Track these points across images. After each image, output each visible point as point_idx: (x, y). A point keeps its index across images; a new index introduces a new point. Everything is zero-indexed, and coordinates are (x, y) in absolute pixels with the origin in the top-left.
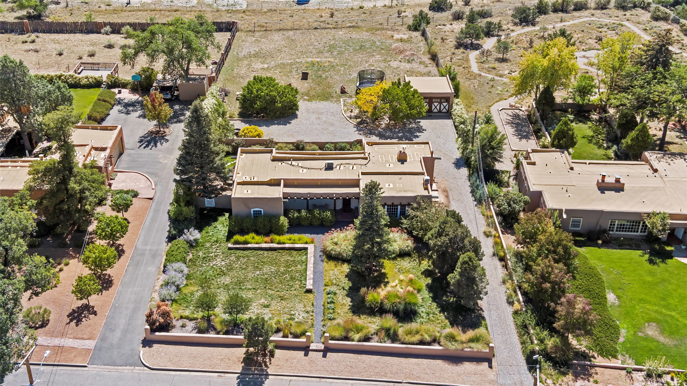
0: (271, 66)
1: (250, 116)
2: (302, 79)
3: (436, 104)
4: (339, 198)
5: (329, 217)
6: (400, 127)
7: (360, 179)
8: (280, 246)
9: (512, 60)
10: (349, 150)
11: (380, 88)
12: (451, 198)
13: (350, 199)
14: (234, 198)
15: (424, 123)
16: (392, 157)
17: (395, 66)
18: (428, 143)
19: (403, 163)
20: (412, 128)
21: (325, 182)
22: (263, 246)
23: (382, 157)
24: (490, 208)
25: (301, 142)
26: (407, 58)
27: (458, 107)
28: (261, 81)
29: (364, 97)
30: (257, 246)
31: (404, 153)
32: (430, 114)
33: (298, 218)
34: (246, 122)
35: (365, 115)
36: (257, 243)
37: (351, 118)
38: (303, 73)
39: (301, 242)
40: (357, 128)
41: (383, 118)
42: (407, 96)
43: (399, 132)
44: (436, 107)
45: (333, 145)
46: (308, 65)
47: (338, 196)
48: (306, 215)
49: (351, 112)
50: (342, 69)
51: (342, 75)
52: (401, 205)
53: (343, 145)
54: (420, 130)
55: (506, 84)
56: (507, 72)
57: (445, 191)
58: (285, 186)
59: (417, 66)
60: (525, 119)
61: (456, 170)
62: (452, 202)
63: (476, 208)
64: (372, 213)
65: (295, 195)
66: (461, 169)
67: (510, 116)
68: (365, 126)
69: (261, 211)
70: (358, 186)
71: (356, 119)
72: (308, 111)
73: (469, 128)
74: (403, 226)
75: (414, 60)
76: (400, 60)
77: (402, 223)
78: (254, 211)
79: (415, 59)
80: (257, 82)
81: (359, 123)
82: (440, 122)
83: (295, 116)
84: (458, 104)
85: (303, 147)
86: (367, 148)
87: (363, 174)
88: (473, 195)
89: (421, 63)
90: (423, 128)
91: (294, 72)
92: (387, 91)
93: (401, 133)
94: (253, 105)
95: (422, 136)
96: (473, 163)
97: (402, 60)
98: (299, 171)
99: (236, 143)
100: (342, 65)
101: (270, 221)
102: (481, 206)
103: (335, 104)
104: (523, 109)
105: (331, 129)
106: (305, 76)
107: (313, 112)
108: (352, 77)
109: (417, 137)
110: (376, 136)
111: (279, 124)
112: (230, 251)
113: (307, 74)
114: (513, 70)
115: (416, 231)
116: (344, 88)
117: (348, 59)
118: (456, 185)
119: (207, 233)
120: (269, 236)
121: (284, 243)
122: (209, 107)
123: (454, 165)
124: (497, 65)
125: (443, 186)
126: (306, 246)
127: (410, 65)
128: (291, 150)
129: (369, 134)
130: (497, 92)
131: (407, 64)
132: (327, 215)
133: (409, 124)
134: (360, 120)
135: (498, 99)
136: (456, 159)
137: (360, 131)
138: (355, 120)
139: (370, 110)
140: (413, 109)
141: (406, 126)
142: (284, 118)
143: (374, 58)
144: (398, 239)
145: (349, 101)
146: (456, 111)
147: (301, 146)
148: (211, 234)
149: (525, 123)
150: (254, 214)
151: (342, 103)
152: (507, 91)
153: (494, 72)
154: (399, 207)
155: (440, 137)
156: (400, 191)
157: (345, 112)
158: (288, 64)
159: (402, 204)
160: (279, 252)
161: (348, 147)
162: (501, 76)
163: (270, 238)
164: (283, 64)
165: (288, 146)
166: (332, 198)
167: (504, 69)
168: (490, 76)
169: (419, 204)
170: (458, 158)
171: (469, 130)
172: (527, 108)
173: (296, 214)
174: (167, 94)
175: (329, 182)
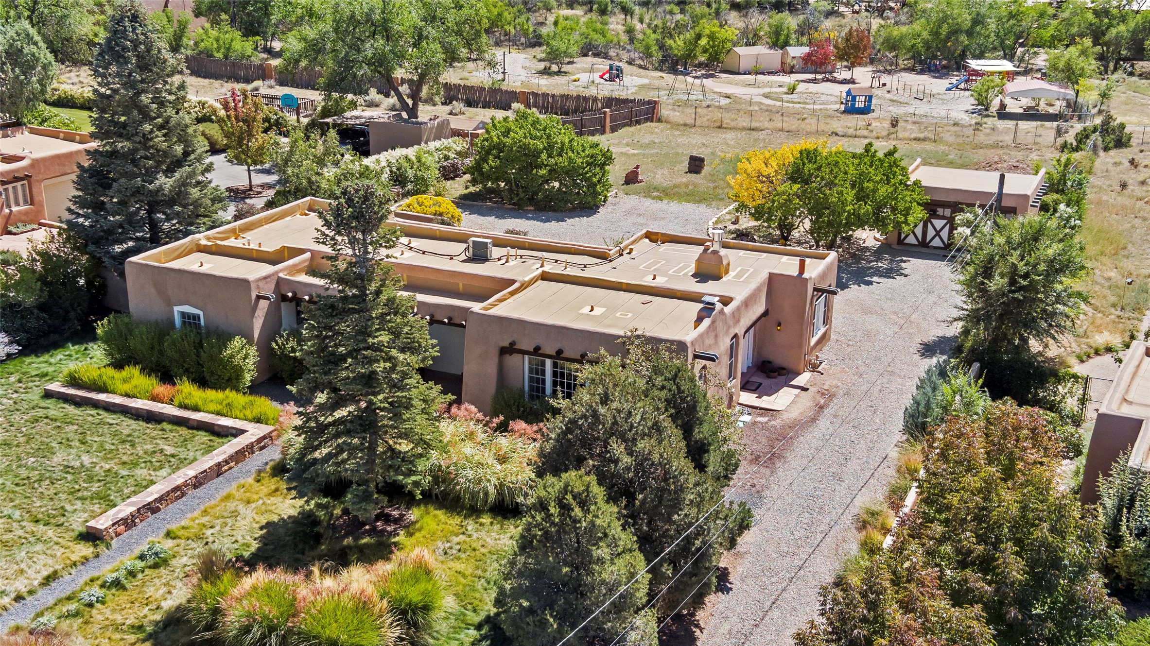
0: (646, 153)
2: (687, 172)
7: (515, 282)
8: (179, 413)
12: (829, 411)
14: (130, 262)
16: (684, 267)
19: (704, 281)
21: (421, 275)
22: (132, 405)
23: (655, 263)
30: (119, 400)
31: (715, 252)
36: (126, 395)
38: (691, 158)
39: (246, 413)
49: (735, 223)
57: (826, 394)
62: (823, 422)
63: (891, 450)
69: (199, 316)
78: (183, 315)
87: (547, 277)
106: (694, 166)
112: (40, 401)
113: (701, 160)
123: (919, 347)
126: (247, 426)
151: (730, 208)
175: (432, 277)
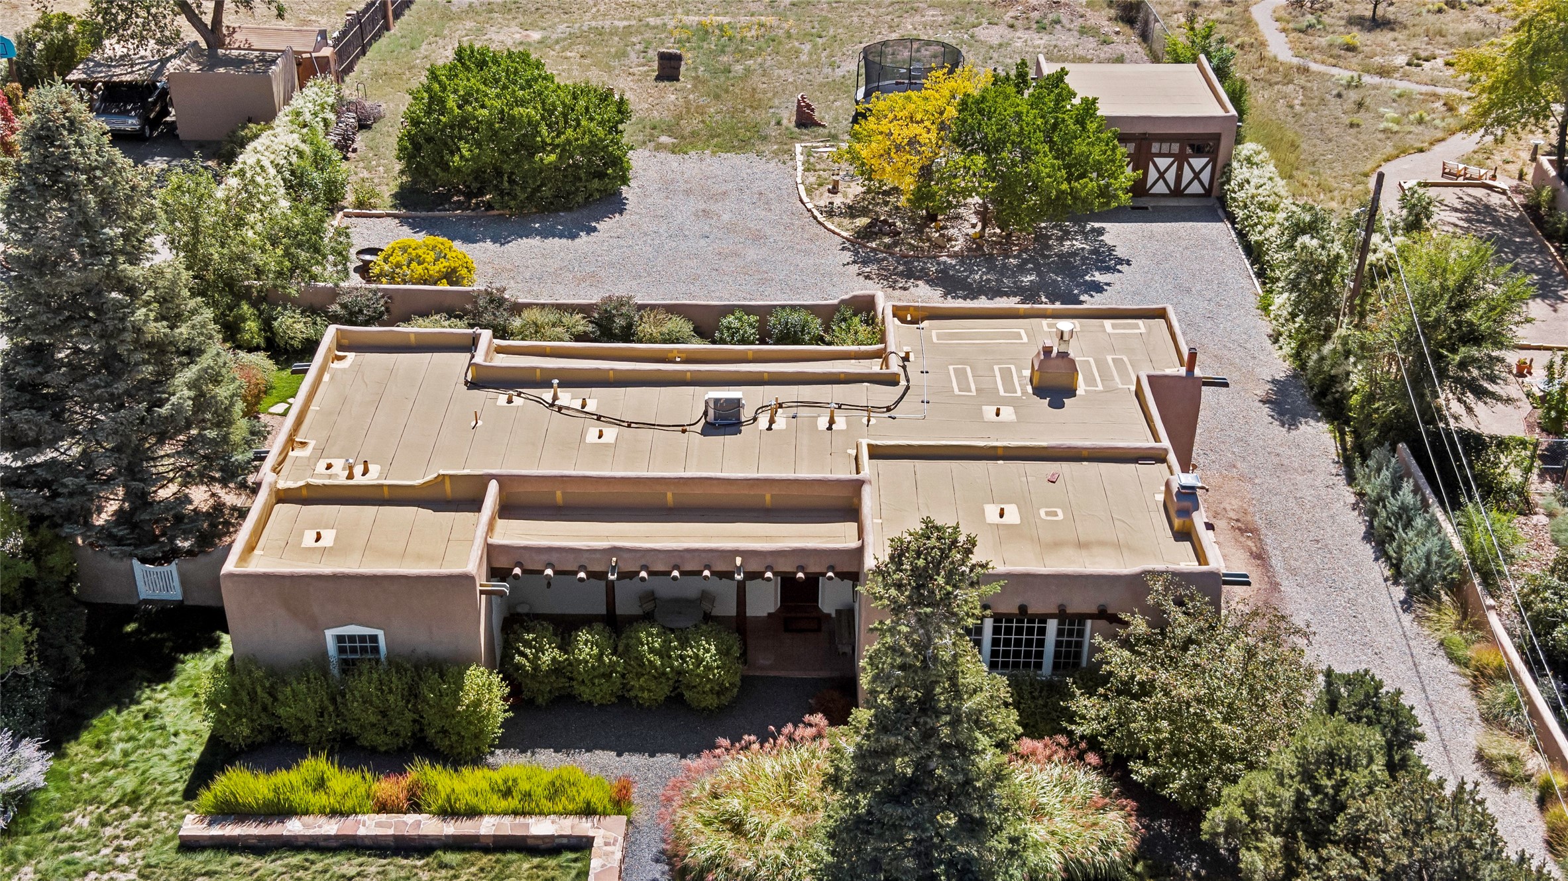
0: (554, 37)
1: (442, 200)
2: (659, 78)
3: (1162, 163)
4: (759, 575)
5: (708, 668)
6: (1026, 250)
7: (861, 483)
8: (450, 828)
9: (1409, 23)
10: (820, 340)
11: (947, 93)
12: (1276, 562)
13: (813, 581)
14: (231, 576)
15: (1117, 235)
16: (1007, 375)
17: (995, 41)
18: (1161, 314)
19: (1057, 404)
20: (1074, 254)
21: (698, 491)
22: (362, 832)
23: (961, 375)
24: (1481, 625)
25: (621, 303)
26: (1035, 15)
27: (1256, 171)
28: (482, 65)
29: (885, 126)
30: (331, 828)
31: (1063, 355)
32: (1142, 202)
33: (557, 669)
34: (416, 225)
35: (886, 203)
36: (334, 813)
37: (830, 213)
38: (662, 56)
39: (563, 803)
40: (856, 253)
41: (958, 217)
42: (1055, 126)
43: (1021, 268)
44: (1162, 175)
45: (753, 318)
46: (684, 36)
47: (753, 567)
48: (600, 657)
49: (834, 191)
50: (807, 47)
51: (805, 65)
52: (1062, 615)
53: (794, 318)
54: (1107, 260)
55: (1410, 99)
56: (1401, 60)
57: (1245, 528)
58: (508, 509)
59: (1073, 41)
60: (1520, 220)
61: (1278, 431)
62: (1288, 586)
63: (1407, 618)
64: (927, 705)
65: (545, 558)
66: (1303, 427)
67: (1456, 210)
68: (888, 247)
69: (374, 638)
70: (850, 511)
71: (853, 217)
72: (667, 186)
73: (1337, 248)
74: (1078, 730)
75: (1058, 22)
76: (1011, 21)
77: (1071, 717)
78: (340, 639)
79: (1065, 21)
80: (468, 69)
81: (865, 234)
82: (1182, 233)
83: (613, 203)
84: (1256, 159)
85: (630, 326)
86: (897, 335)
87: (876, 453)
88: (1381, 553)
89: (1083, 31)
90: (1120, 252)
91: (633, 55)
92: (977, 102)
93: (1029, 272)
94: (447, 157)
95: (1117, 287)
96: (1355, 400)
97: (1016, 23)
98: (583, 435)
99: (344, 306)
100: (807, 36)
101: (413, 694)
102: (1433, 615)
103: (773, 164)
104: (1501, 183)
105: (752, 254)
106: (669, 68)
107: (688, 192)
108: (839, 72)
109: (1098, 288)
110: (931, 282)
111: (545, 234)
112: (184, 861)
113: (677, 58)
114: (1423, 54)
115: (1147, 763)
116: (808, 106)
117: (826, 19)
118: (1292, 503)
119: (98, 746)
120: (402, 772)
121: (473, 813)
122: (266, 163)
123: (1266, 409)
124: (1358, 37)
125: (1232, 505)
126: (583, 827)
127: (1046, 37)
128: (578, 338)
129: (901, 275)
130: (1382, 126)
131: (1036, 36)
132: (699, 660)
133: (1061, 240)
134: (864, 221)
135: (1389, 149)
136: (1274, 381)
137: (865, 263)
138: (846, 221)
139: (908, 184)
140: (1083, 176)
141: (1049, 247)
142: (570, 209)
143: (917, 18)
144: (1050, 800)
145: (825, 150)
146: (1250, 189)
147: (620, 322)
148: (115, 755)
149: (1522, 235)
150: (341, 650)
151: (800, 158)
152: (1421, 121)
153: (1354, 60)
154: (1052, 626)
155: (1189, 291)
156: (1057, 545)
157: (809, 191)
158: (614, 32)
159: (1070, 610)
160: (443, 866)
161: (816, 325)
162: (1383, 72)
163: (406, 781)
164: (600, 32)
165: (567, 319)
166: (729, 575)
167: (1386, 51)
168: (1343, 74)
169: (1159, 621)
170: (1280, 376)
171: (1338, 256)
172: (1515, 182)
173: (550, 655)
174: (126, 113)
175: (718, 491)
